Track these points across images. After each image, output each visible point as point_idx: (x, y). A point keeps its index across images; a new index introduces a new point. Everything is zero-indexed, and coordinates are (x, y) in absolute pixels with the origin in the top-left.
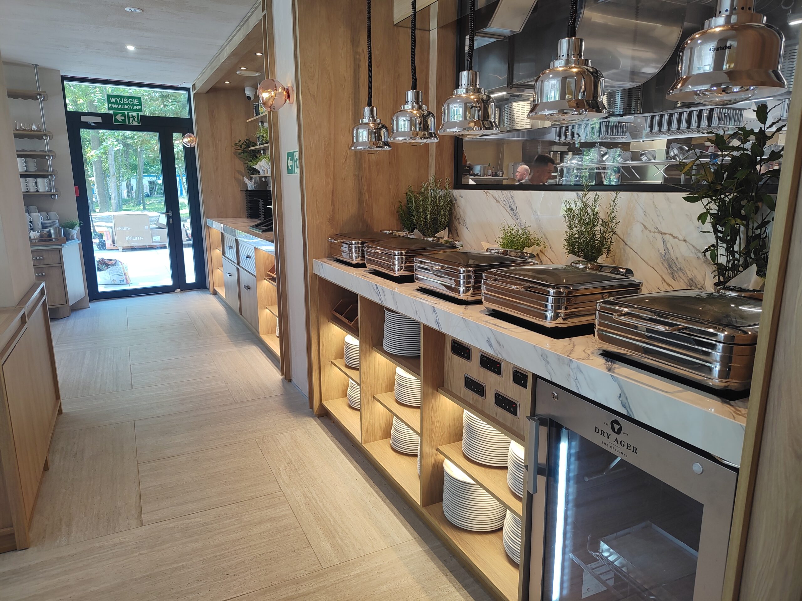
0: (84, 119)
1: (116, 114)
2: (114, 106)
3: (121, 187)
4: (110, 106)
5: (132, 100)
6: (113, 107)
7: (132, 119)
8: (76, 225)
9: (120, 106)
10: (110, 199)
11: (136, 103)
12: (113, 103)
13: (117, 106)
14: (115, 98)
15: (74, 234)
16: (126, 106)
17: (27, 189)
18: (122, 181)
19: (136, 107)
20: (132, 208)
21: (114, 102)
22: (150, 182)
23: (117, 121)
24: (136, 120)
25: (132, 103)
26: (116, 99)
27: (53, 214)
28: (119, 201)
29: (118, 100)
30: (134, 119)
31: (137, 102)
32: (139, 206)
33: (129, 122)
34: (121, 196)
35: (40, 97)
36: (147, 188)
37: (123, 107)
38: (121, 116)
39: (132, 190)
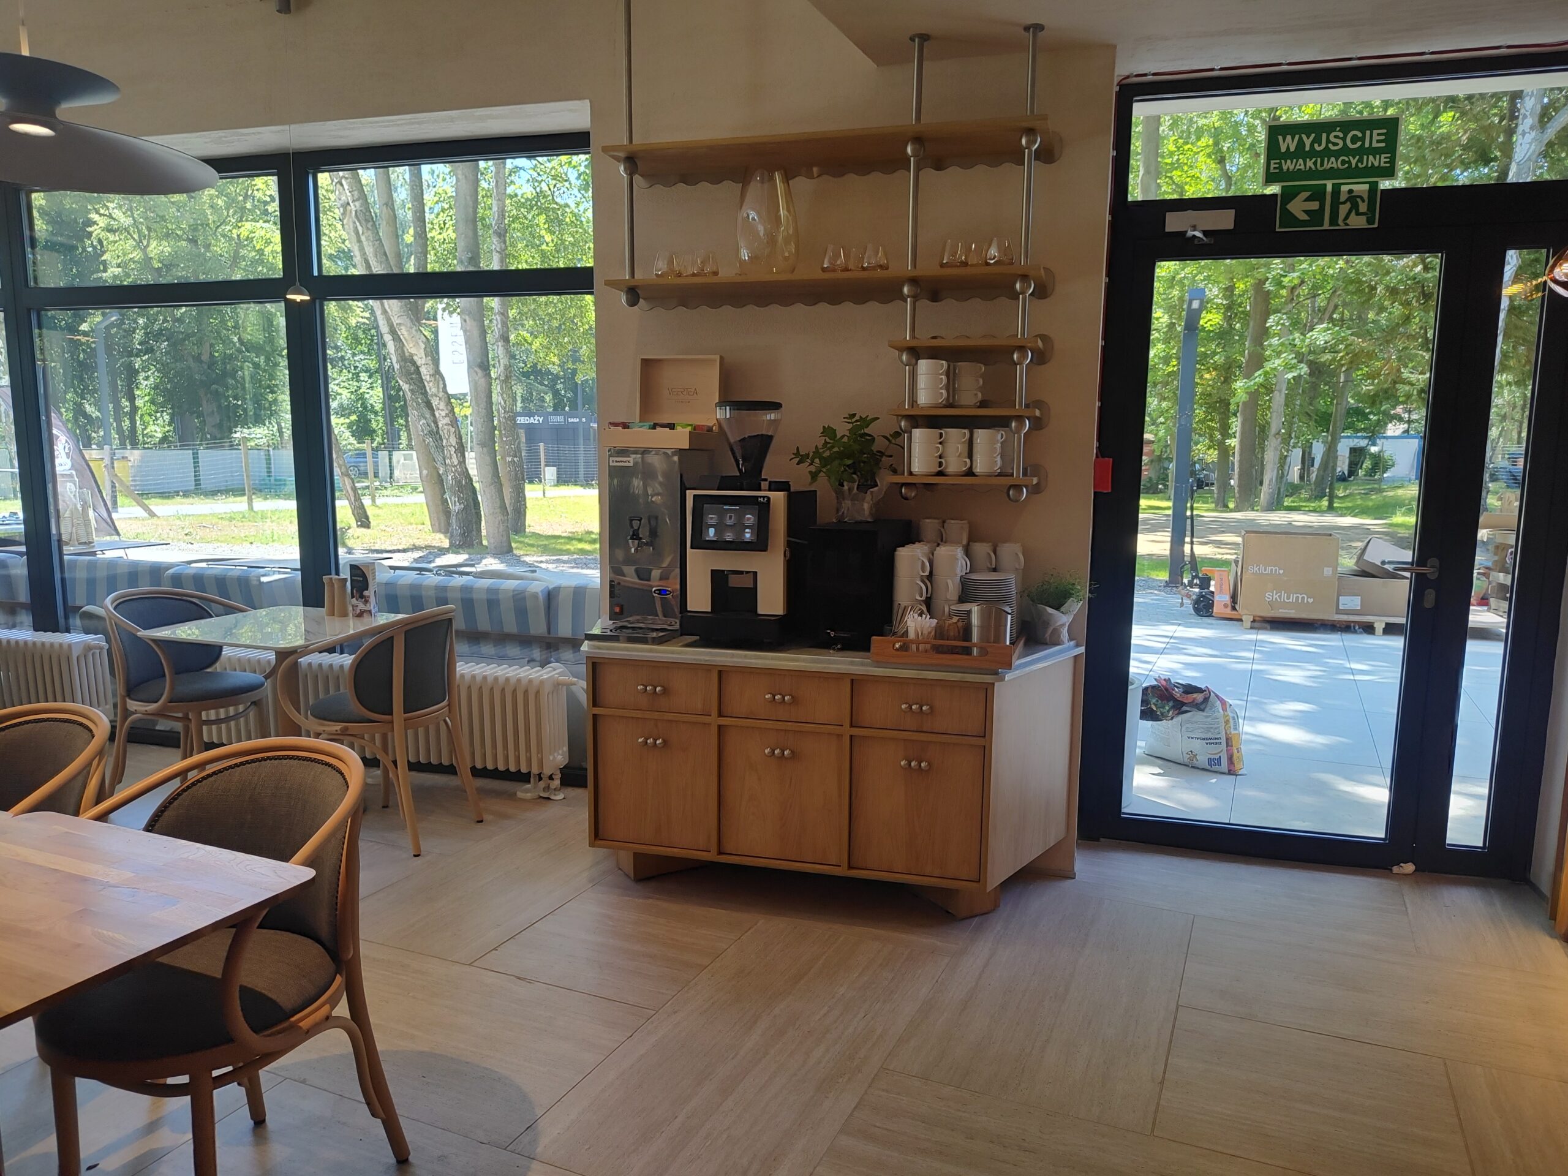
0: (1174, 222)
1: (1288, 195)
2: (1288, 165)
3: (1288, 459)
4: (1272, 166)
5: (1360, 135)
6: (1285, 168)
7: (1348, 205)
8: (1070, 595)
9: (1310, 164)
10: (1261, 483)
11: (1375, 145)
12: (1288, 155)
13: (1300, 165)
14: (1297, 137)
15: (1063, 625)
16: (1333, 159)
17: (940, 464)
18: (1294, 447)
19: (1372, 161)
20: (1304, 504)
21: (1292, 149)
22: (1353, 450)
23: (1289, 218)
24: (1363, 207)
25: (1359, 144)
26: (1301, 139)
27: (1011, 553)
28: (1279, 489)
29: (1308, 143)
30: (1355, 207)
31: (1378, 141)
32: (1320, 501)
33: (1334, 220)
34: (1285, 479)
35: (1027, 142)
36: (1344, 463)
37: (1322, 165)
38: (1307, 200)
39: (1313, 466)
